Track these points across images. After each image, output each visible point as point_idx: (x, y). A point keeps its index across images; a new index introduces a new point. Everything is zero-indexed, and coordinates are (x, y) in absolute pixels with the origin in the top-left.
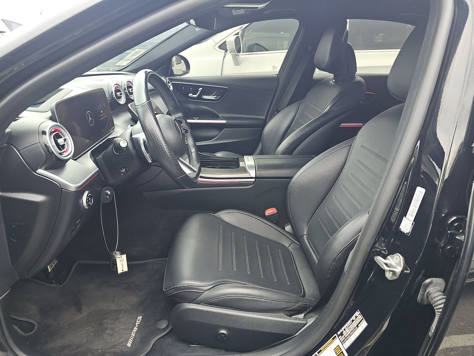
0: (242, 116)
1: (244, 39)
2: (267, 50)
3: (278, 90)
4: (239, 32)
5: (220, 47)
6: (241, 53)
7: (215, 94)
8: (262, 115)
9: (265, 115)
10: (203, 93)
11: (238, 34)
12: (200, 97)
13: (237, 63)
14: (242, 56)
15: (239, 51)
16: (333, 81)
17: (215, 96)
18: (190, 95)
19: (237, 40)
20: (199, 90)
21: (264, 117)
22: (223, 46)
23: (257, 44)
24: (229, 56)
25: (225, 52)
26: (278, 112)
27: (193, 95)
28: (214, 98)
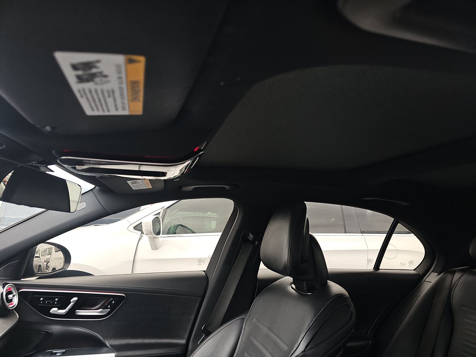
0: (147, 341)
1: (165, 221)
2: (193, 232)
3: (207, 295)
4: (160, 212)
5: (135, 228)
6: (161, 235)
7: (100, 306)
8: (181, 338)
9: (186, 336)
10: (79, 305)
11: (159, 214)
12: (71, 314)
13: (155, 247)
14: (162, 238)
15: (158, 233)
16: (292, 288)
17: (101, 310)
18: (54, 310)
19: (156, 221)
20: (71, 301)
21: (183, 341)
22: (138, 227)
23: (182, 225)
24: (145, 238)
25: (142, 233)
26: (208, 333)
27: (59, 309)
28: (99, 312)
